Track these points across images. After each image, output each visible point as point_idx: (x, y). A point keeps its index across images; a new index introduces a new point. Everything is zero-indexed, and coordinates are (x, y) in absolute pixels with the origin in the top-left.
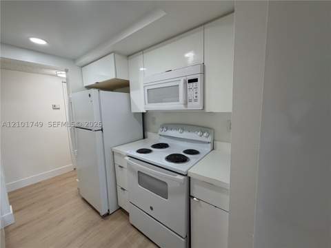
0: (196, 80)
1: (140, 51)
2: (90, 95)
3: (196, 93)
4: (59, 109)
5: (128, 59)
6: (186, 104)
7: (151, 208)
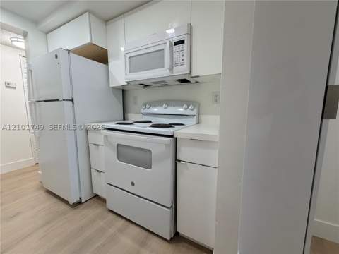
0: (182, 42)
1: (121, 14)
2: (56, 56)
3: (183, 56)
4: (15, 88)
5: (106, 25)
6: (171, 69)
7: (133, 184)
